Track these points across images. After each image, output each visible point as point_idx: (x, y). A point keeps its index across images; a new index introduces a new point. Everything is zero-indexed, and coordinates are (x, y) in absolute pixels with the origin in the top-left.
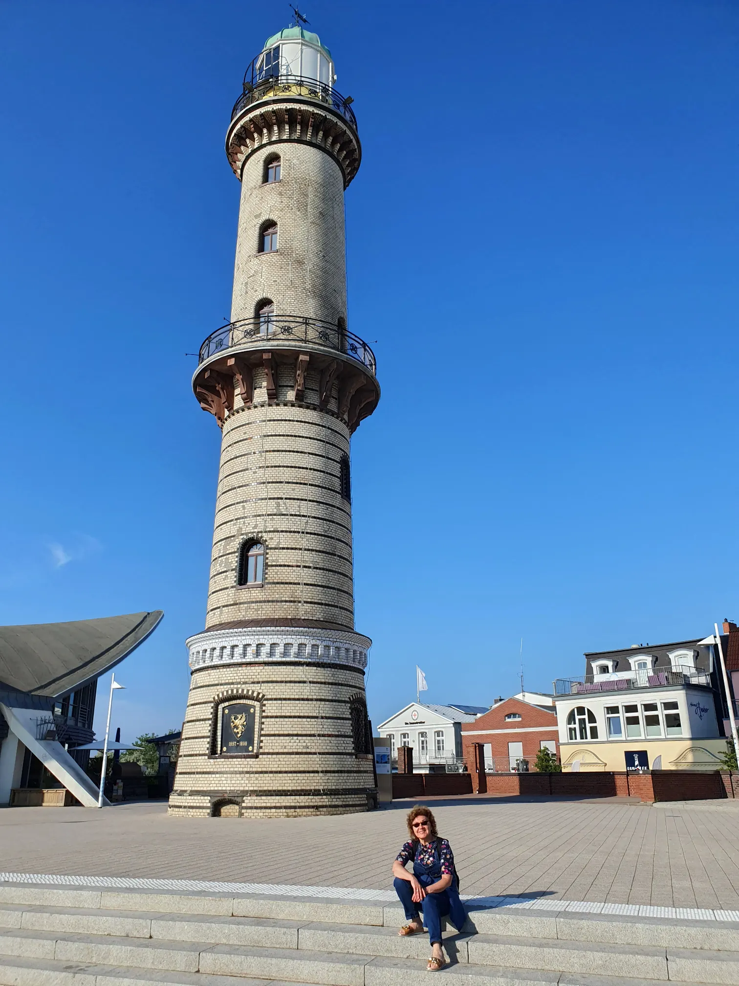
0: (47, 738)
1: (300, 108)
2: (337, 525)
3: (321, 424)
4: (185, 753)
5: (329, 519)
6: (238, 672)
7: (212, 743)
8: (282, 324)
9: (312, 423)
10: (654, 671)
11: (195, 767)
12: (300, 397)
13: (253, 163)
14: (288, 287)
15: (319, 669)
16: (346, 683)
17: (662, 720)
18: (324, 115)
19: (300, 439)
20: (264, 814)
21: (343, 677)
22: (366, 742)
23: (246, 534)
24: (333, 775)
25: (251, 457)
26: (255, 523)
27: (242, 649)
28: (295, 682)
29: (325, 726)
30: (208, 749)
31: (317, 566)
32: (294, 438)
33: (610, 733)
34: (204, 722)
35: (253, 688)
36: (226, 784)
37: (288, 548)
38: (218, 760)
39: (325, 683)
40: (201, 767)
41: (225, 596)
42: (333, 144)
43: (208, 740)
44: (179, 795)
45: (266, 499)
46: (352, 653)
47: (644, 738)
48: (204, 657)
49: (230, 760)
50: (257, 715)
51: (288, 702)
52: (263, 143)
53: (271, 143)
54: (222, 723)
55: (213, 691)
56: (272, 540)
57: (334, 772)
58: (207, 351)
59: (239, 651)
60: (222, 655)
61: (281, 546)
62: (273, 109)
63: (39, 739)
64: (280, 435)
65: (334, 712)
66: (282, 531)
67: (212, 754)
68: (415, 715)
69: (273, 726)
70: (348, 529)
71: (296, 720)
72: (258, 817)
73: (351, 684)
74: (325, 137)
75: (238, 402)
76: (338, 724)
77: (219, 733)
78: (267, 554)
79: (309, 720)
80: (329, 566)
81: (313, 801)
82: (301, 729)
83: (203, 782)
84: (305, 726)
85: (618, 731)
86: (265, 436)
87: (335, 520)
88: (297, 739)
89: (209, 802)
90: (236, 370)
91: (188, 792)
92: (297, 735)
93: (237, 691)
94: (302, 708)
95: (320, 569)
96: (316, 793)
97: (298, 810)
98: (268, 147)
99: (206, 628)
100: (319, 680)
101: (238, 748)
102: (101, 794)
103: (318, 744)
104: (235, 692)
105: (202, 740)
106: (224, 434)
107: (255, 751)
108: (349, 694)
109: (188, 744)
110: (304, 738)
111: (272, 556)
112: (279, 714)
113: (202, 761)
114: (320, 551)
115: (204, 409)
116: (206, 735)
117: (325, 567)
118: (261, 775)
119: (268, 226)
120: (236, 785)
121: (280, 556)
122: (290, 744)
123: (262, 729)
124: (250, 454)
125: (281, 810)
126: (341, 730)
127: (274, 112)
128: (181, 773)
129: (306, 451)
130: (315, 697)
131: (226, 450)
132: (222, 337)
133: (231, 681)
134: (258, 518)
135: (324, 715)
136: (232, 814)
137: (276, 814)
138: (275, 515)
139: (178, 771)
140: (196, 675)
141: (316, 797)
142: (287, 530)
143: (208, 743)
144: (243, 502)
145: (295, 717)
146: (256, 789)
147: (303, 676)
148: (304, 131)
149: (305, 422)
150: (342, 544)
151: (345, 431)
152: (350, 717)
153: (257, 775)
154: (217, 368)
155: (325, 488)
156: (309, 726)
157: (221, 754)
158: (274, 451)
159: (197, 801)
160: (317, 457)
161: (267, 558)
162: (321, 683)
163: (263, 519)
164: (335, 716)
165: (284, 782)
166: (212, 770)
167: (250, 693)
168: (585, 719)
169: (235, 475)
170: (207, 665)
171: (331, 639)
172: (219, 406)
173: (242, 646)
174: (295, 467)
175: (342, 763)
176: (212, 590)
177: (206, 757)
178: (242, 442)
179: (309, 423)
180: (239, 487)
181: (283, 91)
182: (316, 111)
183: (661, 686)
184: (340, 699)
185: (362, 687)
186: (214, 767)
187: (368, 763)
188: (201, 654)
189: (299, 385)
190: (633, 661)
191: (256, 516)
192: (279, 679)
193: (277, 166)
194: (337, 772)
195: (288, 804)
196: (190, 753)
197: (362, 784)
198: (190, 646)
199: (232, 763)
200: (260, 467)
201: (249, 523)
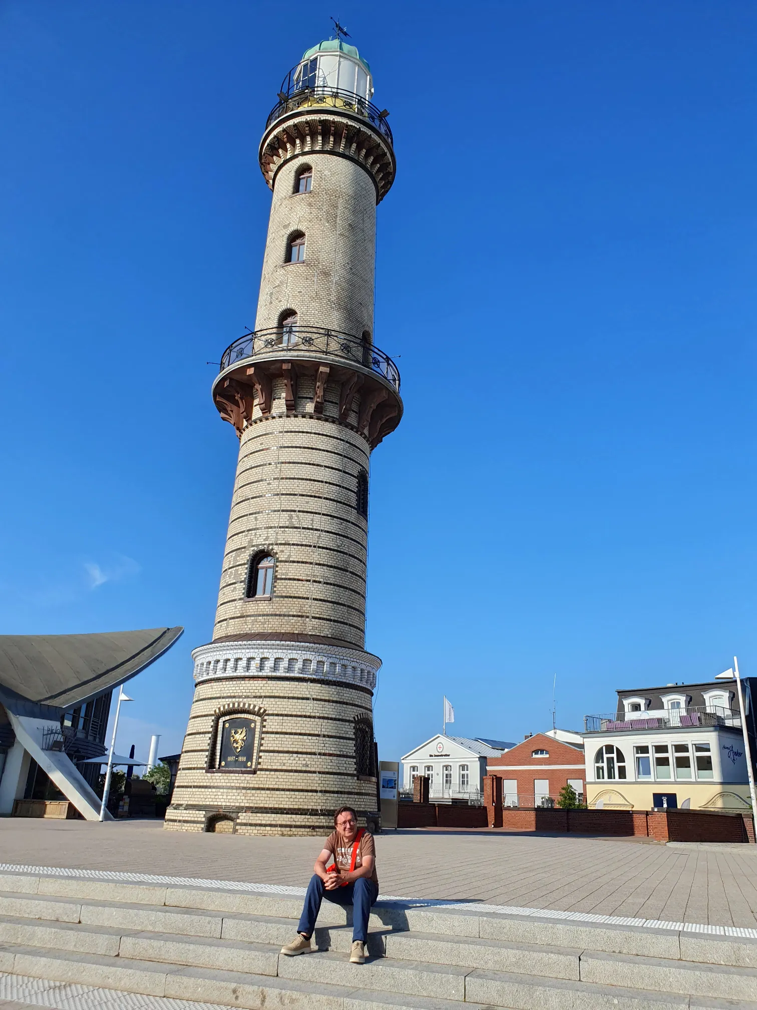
0: (54, 749)
1: (334, 119)
2: (350, 541)
3: (339, 437)
4: (185, 766)
5: (343, 534)
6: (241, 685)
7: (210, 756)
8: (305, 335)
9: (330, 436)
10: (687, 711)
11: (192, 781)
12: (319, 409)
13: (285, 173)
14: (312, 298)
15: (323, 686)
16: (351, 702)
17: (693, 763)
18: (358, 127)
19: (317, 451)
20: (259, 832)
21: (348, 695)
22: (371, 764)
23: (257, 546)
24: (332, 795)
25: (266, 468)
26: (266, 535)
27: (246, 662)
28: (298, 698)
29: (326, 745)
30: (206, 762)
31: (328, 581)
32: (309, 450)
33: (639, 774)
34: (203, 735)
35: (255, 703)
36: (223, 799)
37: (298, 562)
38: (216, 774)
39: (329, 701)
40: (198, 781)
41: (233, 608)
42: (367, 156)
43: (207, 753)
44: (175, 809)
45: (279, 511)
46: (360, 672)
47: (674, 781)
48: (207, 669)
49: (227, 774)
50: (258, 730)
51: (289, 718)
52: (296, 153)
53: (304, 154)
54: (222, 737)
55: (215, 704)
56: (283, 553)
57: (333, 792)
58: (228, 360)
59: (242, 664)
60: (226, 668)
61: (291, 559)
62: (306, 119)
63: (45, 749)
64: (296, 447)
65: (336, 731)
66: (293, 544)
67: (209, 768)
68: (440, 748)
69: (273, 742)
70: (362, 545)
71: (296, 737)
72: (252, 834)
73: (357, 703)
74: (359, 149)
75: (257, 413)
76: (340, 744)
77: (218, 747)
78: (277, 566)
79: (310, 737)
80: (341, 582)
81: (310, 820)
82: (301, 747)
83: (199, 796)
84: (305, 744)
85: (647, 772)
86: (281, 447)
87: (349, 536)
88: (297, 757)
89: (204, 817)
90: (255, 379)
91: (184, 806)
92: (297, 753)
93: (239, 705)
94: (304, 725)
95: (331, 584)
96: (314, 813)
97: (294, 829)
98: (300, 157)
99: (213, 640)
100: (323, 698)
101: (237, 763)
102: (103, 807)
103: (319, 763)
104: (236, 705)
105: (201, 753)
106: (242, 443)
107: (253, 767)
108: (354, 713)
109: (187, 757)
110: (304, 756)
111: (282, 570)
112: (279, 730)
113: (199, 775)
114: (331, 567)
115: (224, 419)
116: (205, 748)
117: (335, 583)
118: (258, 792)
119: (296, 236)
120: (232, 801)
121: (290, 569)
122: (291, 762)
123: (262, 745)
124: (265, 465)
125: (277, 828)
126: (344, 750)
127: (307, 122)
128: (178, 787)
129: (322, 464)
130: (318, 715)
131: (242, 460)
132: (242, 346)
133: (233, 694)
134: (270, 530)
135: (326, 733)
136: (227, 830)
137: (270, 832)
138: (287, 527)
139: (176, 784)
140: (200, 687)
141: (313, 817)
142: (299, 543)
143: (207, 756)
144: (255, 513)
145: (296, 734)
146: (251, 805)
147: (307, 693)
148: (337, 142)
149: (323, 435)
150: (355, 560)
151: (366, 446)
152: (354, 737)
153: (254, 792)
154: (236, 377)
155: (340, 502)
156: (310, 744)
157: (219, 768)
158: (290, 463)
159: (191, 815)
160: (333, 470)
161: (277, 571)
162: (325, 701)
163: (274, 531)
164: (338, 735)
165: (281, 799)
166: (208, 784)
167: (252, 707)
168: (613, 758)
169: (249, 486)
170: (211, 677)
171: (337, 657)
172: (238, 415)
173: (246, 659)
174: (310, 480)
175: (343, 783)
176: (220, 602)
177: (204, 771)
178: (259, 453)
179: (326, 436)
180: (253, 498)
181: (318, 102)
182: (350, 123)
183: (693, 726)
184: (344, 718)
185: (368, 707)
186: (211, 781)
187: (370, 785)
188: (205, 666)
189: (319, 397)
190: (666, 700)
191: (268, 528)
192: (282, 695)
193: (308, 177)
194: (337, 792)
195: (284, 823)
196: (189, 766)
197: (363, 806)
198: (196, 657)
199: (229, 778)
200: (275, 479)
201: (260, 535)
